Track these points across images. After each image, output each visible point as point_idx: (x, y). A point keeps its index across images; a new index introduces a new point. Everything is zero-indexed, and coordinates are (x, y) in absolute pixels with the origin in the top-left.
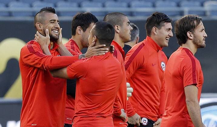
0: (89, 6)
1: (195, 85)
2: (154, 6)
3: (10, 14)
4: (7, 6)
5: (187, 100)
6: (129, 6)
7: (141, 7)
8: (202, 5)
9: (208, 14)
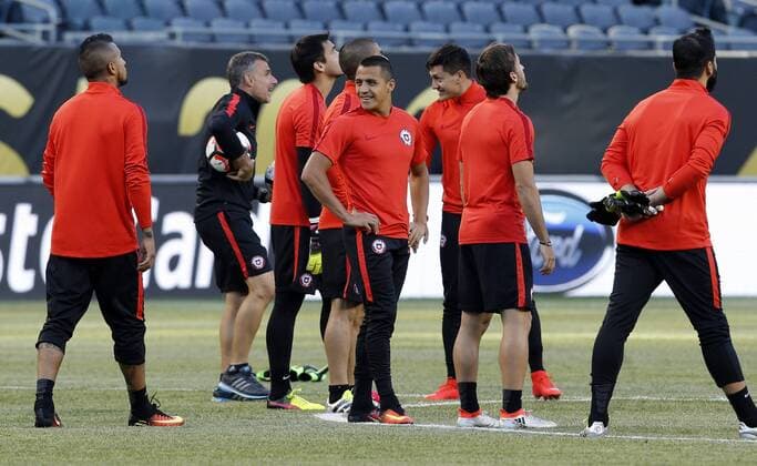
0: (342, 28)
1: (530, 160)
2: (447, 30)
3: (213, 38)
4: (208, 25)
5: (517, 184)
6: (407, 29)
7: (426, 31)
8: (526, 30)
9: (536, 45)
